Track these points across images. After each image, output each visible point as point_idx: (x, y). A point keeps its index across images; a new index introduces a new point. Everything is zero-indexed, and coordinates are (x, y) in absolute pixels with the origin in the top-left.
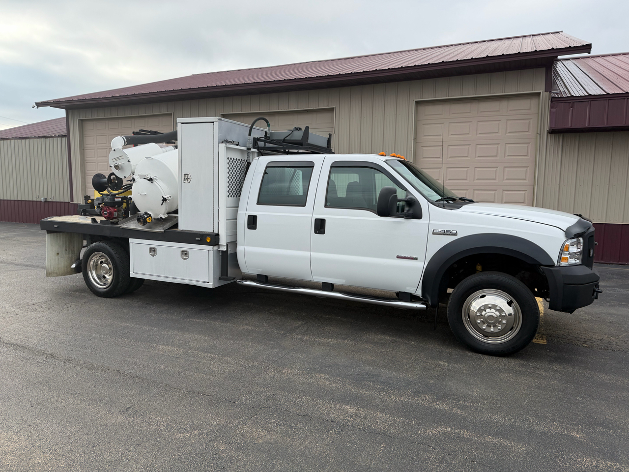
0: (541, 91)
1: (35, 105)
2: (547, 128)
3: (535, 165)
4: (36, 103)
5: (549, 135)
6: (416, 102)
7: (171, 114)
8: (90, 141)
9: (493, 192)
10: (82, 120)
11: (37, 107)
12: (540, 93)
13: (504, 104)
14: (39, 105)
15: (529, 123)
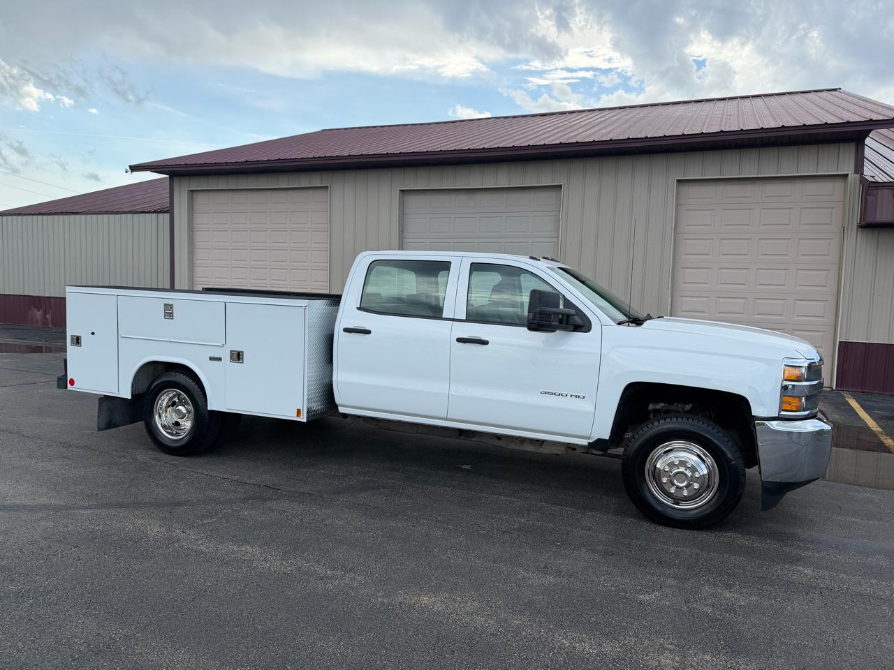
0: (850, 173)
1: (129, 169)
2: (856, 221)
3: (840, 268)
4: (130, 167)
5: (860, 230)
6: (678, 180)
7: (327, 187)
8: (200, 220)
9: (783, 302)
10: (192, 191)
11: (132, 172)
12: (847, 175)
13: (798, 187)
14: (134, 168)
15: (832, 213)
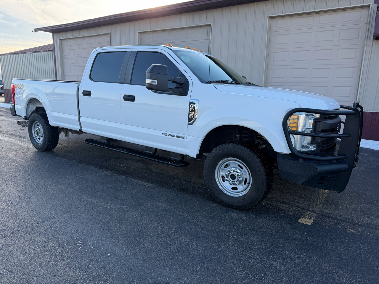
0: (371, 4)
1: (34, 31)
2: (373, 34)
3: (361, 66)
4: (35, 29)
6: (269, 17)
7: (108, 34)
8: (66, 53)
9: (326, 88)
10: (61, 40)
11: (35, 32)
12: (368, 6)
14: (36, 30)
15: (359, 31)
